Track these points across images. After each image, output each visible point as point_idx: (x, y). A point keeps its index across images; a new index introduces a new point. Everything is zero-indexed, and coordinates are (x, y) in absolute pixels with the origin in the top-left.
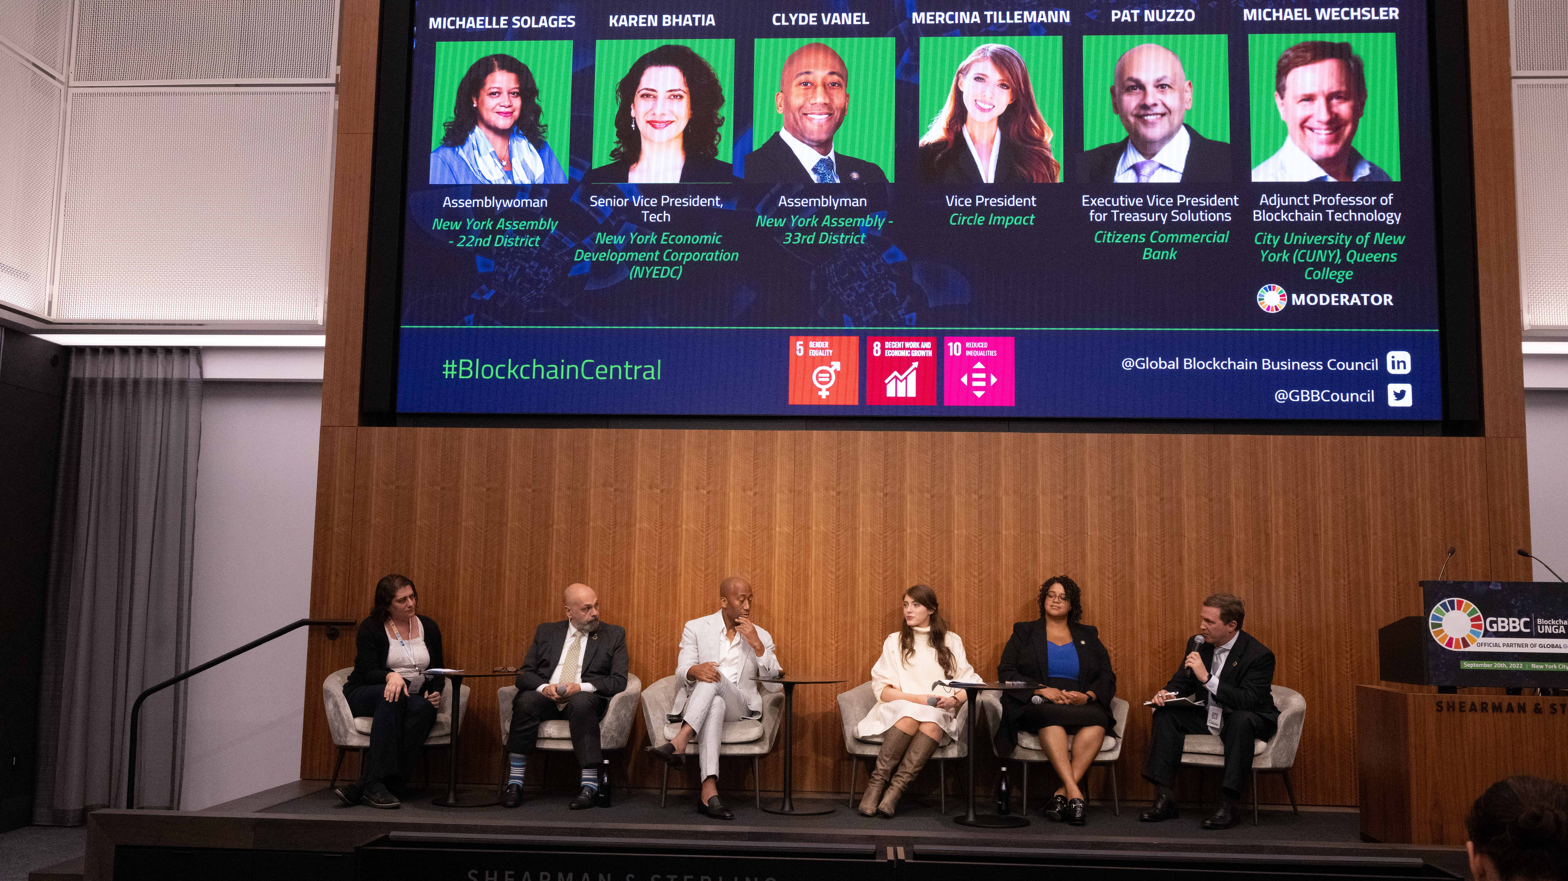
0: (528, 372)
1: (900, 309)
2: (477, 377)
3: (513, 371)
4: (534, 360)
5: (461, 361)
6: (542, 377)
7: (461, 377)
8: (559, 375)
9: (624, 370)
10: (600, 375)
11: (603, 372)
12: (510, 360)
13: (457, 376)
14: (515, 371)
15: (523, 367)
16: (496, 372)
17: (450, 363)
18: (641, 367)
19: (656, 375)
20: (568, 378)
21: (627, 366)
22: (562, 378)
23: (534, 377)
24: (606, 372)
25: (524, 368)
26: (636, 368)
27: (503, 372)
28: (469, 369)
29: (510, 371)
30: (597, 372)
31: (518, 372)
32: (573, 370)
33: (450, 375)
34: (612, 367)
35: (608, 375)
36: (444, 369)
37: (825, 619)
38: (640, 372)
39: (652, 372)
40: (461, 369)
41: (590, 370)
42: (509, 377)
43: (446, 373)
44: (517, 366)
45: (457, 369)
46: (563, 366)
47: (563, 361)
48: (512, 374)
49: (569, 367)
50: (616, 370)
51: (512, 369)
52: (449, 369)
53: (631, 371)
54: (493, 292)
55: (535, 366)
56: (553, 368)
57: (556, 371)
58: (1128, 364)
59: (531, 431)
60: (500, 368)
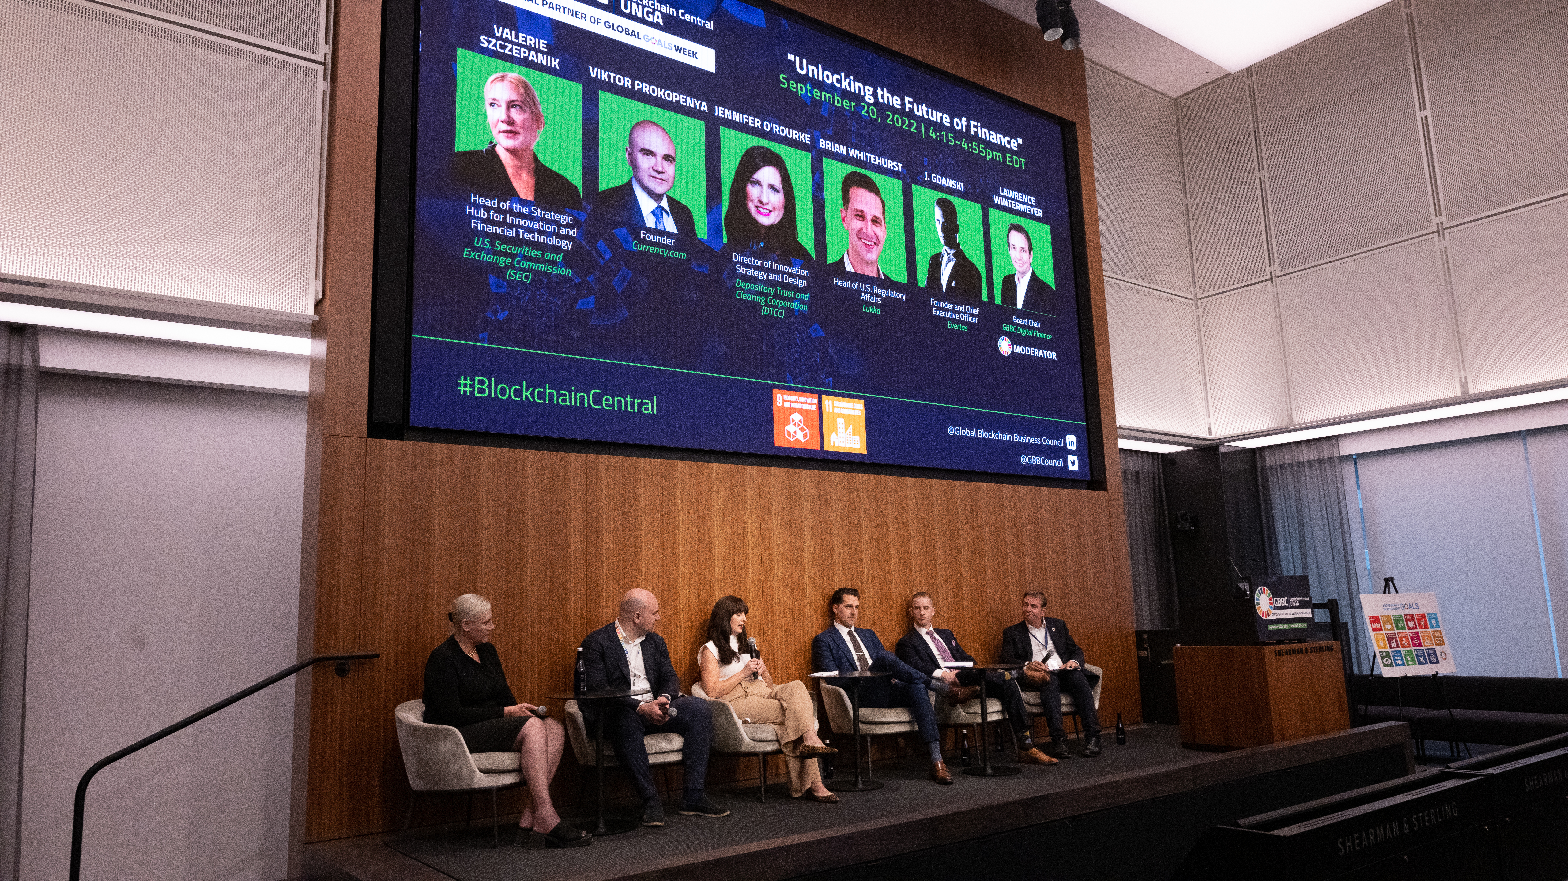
0: (541, 395)
1: (822, 374)
2: (493, 396)
3: (528, 394)
4: (547, 385)
5: (477, 378)
6: (555, 402)
7: (477, 394)
8: (570, 401)
9: (626, 402)
10: (606, 405)
11: (608, 402)
12: (524, 382)
13: (472, 392)
14: (530, 394)
15: (537, 390)
16: (511, 392)
17: (465, 379)
18: (640, 401)
19: (653, 410)
20: (578, 405)
21: (629, 399)
22: (573, 404)
23: (547, 402)
24: (611, 402)
25: (538, 392)
26: (636, 401)
27: (518, 393)
28: (484, 387)
29: (525, 394)
30: (604, 402)
31: (532, 394)
32: (582, 398)
33: (465, 392)
34: (616, 399)
35: (612, 406)
36: (460, 385)
37: (786, 626)
38: (640, 405)
39: (650, 406)
40: (477, 386)
41: (597, 399)
42: (524, 399)
43: (462, 388)
44: (532, 389)
45: (472, 386)
46: (573, 394)
47: (573, 388)
48: (526, 396)
49: (579, 395)
50: (619, 402)
51: (526, 392)
52: (465, 386)
53: (632, 403)
54: (506, 313)
55: (548, 391)
56: (565, 395)
57: (567, 397)
58: (951, 431)
59: (547, 454)
60: (515, 389)
